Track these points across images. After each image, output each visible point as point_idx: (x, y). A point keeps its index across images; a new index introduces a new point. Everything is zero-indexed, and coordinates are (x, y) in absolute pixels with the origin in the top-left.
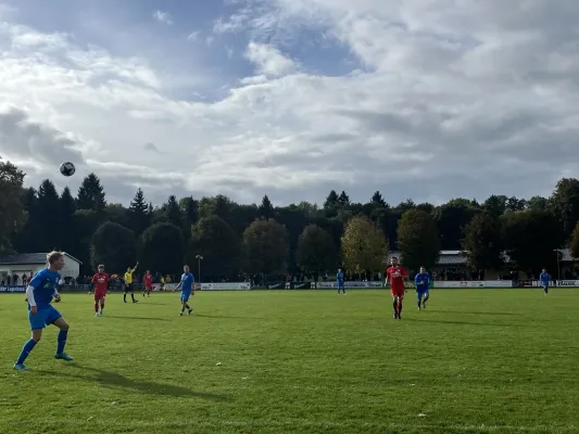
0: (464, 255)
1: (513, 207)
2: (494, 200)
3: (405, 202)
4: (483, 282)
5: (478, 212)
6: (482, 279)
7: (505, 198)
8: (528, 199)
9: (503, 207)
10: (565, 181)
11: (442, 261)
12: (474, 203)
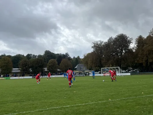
0: (19, 70)
1: (34, 57)
2: (28, 55)
3: (3, 54)
4: (24, 77)
5: (24, 58)
6: (24, 76)
7: (31, 55)
8: (38, 55)
9: (31, 57)
10: (47, 51)
11: (13, 71)
12: (23, 55)
